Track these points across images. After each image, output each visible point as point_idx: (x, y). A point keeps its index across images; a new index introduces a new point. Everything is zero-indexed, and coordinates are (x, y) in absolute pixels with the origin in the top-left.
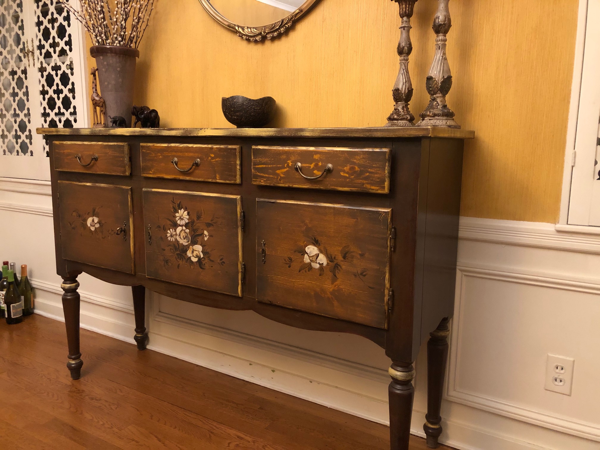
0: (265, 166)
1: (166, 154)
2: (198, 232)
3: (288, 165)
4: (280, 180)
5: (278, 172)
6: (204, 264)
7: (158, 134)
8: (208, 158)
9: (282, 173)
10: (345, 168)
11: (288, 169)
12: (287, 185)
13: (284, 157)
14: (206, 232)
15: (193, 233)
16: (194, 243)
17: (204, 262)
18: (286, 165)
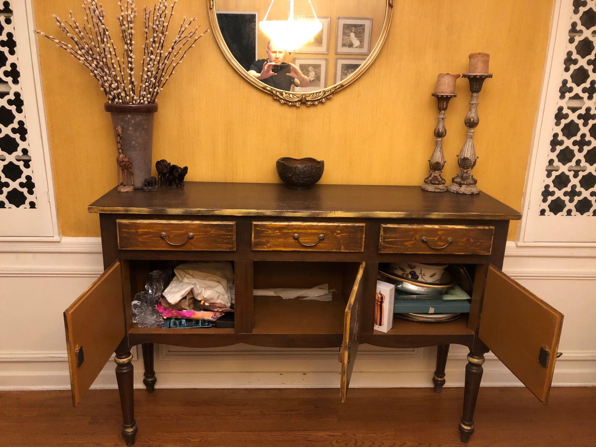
0: (394, 240)
1: (285, 231)
3: (416, 239)
4: (407, 249)
5: (406, 243)
7: (279, 215)
8: (334, 234)
9: (410, 244)
10: (463, 240)
11: (415, 241)
12: (413, 253)
13: (412, 233)
18: (413, 238)
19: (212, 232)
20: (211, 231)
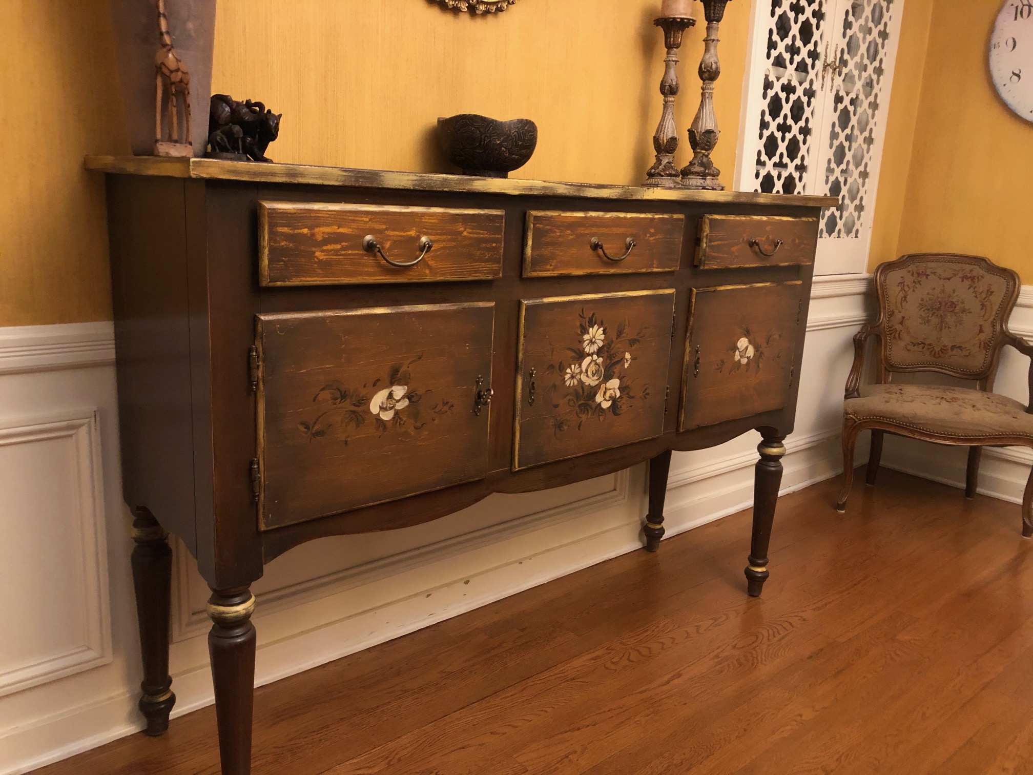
0: (720, 243)
1: (581, 230)
2: (616, 357)
3: (743, 240)
4: (733, 260)
5: (732, 249)
6: (621, 407)
7: (576, 194)
8: (646, 235)
9: (736, 251)
11: (742, 245)
12: (739, 266)
14: (628, 356)
15: (608, 361)
16: (608, 377)
17: (619, 404)
19: (465, 233)
20: (463, 231)
